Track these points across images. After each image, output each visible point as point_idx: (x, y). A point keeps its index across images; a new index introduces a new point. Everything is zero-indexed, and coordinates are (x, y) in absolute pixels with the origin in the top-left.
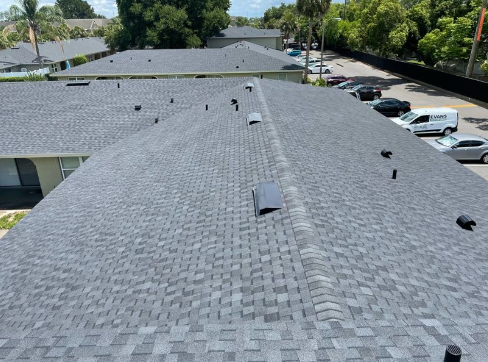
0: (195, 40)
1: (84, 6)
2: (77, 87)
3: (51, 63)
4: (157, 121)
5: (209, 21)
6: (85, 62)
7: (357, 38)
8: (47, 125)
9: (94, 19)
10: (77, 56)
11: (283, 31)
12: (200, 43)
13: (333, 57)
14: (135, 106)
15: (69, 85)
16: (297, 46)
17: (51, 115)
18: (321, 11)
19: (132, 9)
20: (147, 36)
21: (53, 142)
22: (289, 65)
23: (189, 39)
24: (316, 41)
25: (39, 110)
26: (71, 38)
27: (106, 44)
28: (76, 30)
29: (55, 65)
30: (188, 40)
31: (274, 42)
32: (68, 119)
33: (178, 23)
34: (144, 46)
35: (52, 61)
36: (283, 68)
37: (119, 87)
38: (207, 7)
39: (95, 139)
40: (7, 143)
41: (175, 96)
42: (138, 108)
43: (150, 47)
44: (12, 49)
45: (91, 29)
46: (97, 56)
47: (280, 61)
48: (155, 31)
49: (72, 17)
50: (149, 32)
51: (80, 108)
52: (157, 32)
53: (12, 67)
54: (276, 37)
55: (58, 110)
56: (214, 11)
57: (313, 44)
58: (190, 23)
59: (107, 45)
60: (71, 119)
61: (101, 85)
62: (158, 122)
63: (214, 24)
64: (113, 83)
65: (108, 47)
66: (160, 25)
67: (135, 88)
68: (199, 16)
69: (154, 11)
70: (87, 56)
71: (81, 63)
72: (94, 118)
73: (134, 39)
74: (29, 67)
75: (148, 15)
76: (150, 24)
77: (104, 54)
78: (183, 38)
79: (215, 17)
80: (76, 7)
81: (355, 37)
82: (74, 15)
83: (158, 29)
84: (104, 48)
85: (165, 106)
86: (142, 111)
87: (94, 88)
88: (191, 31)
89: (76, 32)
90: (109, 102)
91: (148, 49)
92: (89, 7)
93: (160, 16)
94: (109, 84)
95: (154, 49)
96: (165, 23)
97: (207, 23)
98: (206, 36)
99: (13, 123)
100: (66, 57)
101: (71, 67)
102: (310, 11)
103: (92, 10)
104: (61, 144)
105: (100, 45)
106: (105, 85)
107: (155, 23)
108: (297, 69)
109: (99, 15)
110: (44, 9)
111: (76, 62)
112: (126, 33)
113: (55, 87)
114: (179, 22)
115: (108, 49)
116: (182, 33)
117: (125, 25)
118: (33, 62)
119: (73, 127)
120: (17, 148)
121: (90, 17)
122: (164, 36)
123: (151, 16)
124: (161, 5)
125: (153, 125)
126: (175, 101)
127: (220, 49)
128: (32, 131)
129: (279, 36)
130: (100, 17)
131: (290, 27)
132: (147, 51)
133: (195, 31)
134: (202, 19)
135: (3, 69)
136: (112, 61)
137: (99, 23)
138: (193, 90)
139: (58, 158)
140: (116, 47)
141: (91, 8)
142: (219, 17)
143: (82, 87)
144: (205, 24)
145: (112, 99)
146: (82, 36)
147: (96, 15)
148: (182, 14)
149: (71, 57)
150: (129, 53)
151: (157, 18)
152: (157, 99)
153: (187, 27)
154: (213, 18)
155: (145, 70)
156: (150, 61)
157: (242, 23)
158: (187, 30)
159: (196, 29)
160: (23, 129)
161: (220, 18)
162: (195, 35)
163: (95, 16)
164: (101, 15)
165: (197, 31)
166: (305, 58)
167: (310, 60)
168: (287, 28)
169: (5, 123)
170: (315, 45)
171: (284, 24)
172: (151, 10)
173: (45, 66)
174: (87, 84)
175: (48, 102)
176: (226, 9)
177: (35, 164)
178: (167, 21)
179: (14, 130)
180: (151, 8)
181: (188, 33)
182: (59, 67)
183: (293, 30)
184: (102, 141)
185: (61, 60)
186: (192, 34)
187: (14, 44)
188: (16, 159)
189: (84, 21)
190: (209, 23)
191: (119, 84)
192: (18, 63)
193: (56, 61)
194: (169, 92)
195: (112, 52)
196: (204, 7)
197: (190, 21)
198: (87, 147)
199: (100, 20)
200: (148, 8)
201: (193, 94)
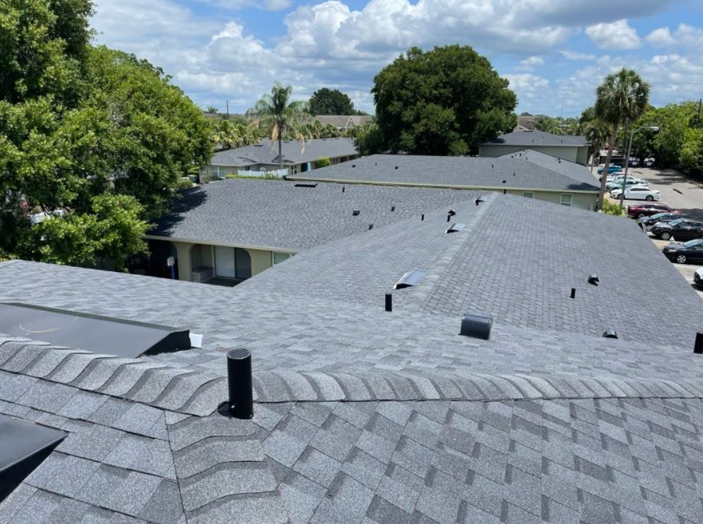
0: (462, 146)
1: (343, 100)
2: (304, 188)
3: (291, 164)
4: (371, 227)
5: (482, 123)
6: (328, 165)
7: (694, 154)
8: (268, 221)
9: (351, 117)
10: (321, 158)
11: (589, 139)
12: (466, 149)
13: (676, 179)
14: (354, 211)
15: (297, 186)
16: (621, 160)
17: (274, 212)
18: (629, 116)
19: (390, 108)
20: (401, 140)
21: (269, 237)
22: (578, 184)
23: (454, 145)
24: (653, 154)
25: (265, 206)
26: (321, 137)
27: (355, 145)
28: (327, 128)
29: (296, 166)
30: (452, 147)
31: (574, 154)
32: (288, 217)
33: (442, 125)
34: (397, 151)
35: (292, 162)
36: (568, 187)
37: (343, 191)
38: (484, 106)
39: (308, 238)
40: (231, 233)
41: (397, 206)
42: (356, 214)
43: (404, 153)
44: (256, 146)
45: (346, 127)
46: (343, 159)
47: (566, 177)
48: (412, 135)
49: (327, 113)
50: (405, 135)
51: (302, 209)
52: (415, 135)
53: (252, 166)
54: (579, 147)
55: (282, 208)
56: (492, 111)
57: (647, 160)
58: (457, 125)
59: (355, 148)
60: (290, 218)
61: (327, 188)
62: (372, 229)
63: (489, 127)
64: (339, 187)
65: (357, 149)
66: (419, 128)
67: (359, 193)
68: (471, 117)
69: (416, 110)
70: (330, 159)
71: (324, 166)
72: (312, 219)
73: (387, 141)
74: (269, 167)
75: (408, 115)
76: (408, 126)
77: (352, 157)
78: (446, 142)
79: (492, 119)
80: (334, 101)
81: (691, 152)
82: (330, 111)
83: (416, 131)
84: (352, 150)
85: (384, 214)
86: (359, 217)
87: (320, 190)
88: (458, 136)
89: (327, 131)
90: (330, 205)
91: (401, 154)
92: (348, 101)
93: (422, 117)
94: (335, 188)
95: (408, 154)
96: (426, 125)
97: (480, 126)
98: (476, 142)
99: (240, 216)
100: (308, 159)
101: (312, 169)
102: (613, 116)
103: (352, 106)
104: (276, 239)
105: (348, 147)
106: (331, 188)
107: (414, 125)
108: (589, 190)
109: (359, 112)
110: (293, 105)
111: (318, 165)
112: (378, 134)
113: (284, 186)
114: (444, 124)
115: (357, 153)
116: (446, 137)
117: (381, 127)
118: (273, 162)
119: (291, 225)
120: (238, 238)
121: (347, 114)
122: (422, 140)
123: (410, 116)
124: (425, 104)
125: (365, 231)
126: (396, 209)
127: (495, 159)
128: (254, 226)
129: (582, 145)
130: (360, 114)
131: (601, 134)
132: (400, 156)
133: (463, 135)
134: (475, 121)
135: (242, 167)
136: (354, 166)
137: (356, 121)
138: (419, 200)
139: (272, 252)
140: (366, 150)
141: (351, 103)
142: (497, 118)
143: (308, 188)
144: (478, 127)
145: (334, 203)
146: (334, 136)
147: (356, 111)
148: (449, 114)
149: (314, 159)
150: (375, 157)
151: (417, 119)
152: (378, 206)
153: (453, 130)
154: (489, 120)
155: (390, 178)
156: (397, 168)
157: (544, 125)
158: (452, 133)
159: (464, 133)
160: (247, 222)
161: (497, 120)
162: (462, 141)
163: (353, 113)
164: (361, 111)
165: (466, 135)
166: (623, 178)
167: (627, 180)
168: (596, 136)
169: (233, 215)
170: (650, 161)
171: (592, 129)
172: (412, 109)
173: (285, 167)
174: (314, 186)
175: (274, 200)
176: (511, 108)
177: (251, 256)
178: (429, 122)
179: (239, 222)
180: (412, 106)
181: (453, 137)
182: (299, 169)
183: (605, 138)
184: (314, 241)
185: (302, 162)
186: (459, 139)
187: (259, 141)
188: (235, 249)
189: (340, 118)
190: (482, 125)
191: (344, 189)
192: (259, 161)
193: (296, 163)
194: (393, 200)
195: (360, 156)
196: (479, 106)
197: (458, 122)
198: (298, 244)
199: (358, 118)
200: (409, 107)
201: (417, 204)
